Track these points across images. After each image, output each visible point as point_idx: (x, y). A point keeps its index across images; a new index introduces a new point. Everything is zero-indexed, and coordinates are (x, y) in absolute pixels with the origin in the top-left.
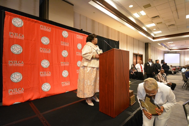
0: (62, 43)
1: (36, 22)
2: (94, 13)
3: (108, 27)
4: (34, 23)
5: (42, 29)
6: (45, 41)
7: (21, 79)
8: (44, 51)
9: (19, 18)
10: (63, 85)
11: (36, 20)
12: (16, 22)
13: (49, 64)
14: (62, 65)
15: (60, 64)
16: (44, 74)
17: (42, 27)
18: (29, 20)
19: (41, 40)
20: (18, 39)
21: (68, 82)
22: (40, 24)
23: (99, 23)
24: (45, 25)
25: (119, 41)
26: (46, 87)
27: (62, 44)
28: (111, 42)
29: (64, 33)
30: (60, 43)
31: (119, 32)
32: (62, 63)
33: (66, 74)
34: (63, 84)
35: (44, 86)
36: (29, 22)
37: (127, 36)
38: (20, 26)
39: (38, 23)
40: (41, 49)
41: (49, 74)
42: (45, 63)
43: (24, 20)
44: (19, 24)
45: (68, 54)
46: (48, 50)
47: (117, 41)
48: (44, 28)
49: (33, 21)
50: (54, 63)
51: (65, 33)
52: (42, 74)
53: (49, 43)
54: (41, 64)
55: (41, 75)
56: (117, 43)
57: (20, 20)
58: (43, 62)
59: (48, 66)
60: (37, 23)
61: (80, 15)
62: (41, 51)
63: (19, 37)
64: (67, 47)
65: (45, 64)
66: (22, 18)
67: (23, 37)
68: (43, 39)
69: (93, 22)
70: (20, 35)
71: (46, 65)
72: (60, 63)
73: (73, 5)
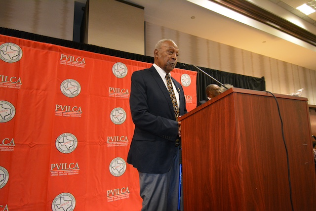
0: (112, 91)
1: (50, 48)
2: (193, 18)
3: (232, 49)
4: (46, 51)
5: (64, 62)
6: (71, 88)
7: (6, 182)
8: (65, 113)
9: (14, 42)
10: (110, 199)
11: (51, 45)
12: (5, 53)
13: (77, 143)
14: (110, 145)
15: (106, 142)
16: (60, 169)
17: (64, 59)
18: (35, 46)
19: (61, 87)
20: (8, 88)
21: (124, 190)
22: (60, 51)
23: (208, 41)
24: (73, 53)
25: (263, 78)
26: (64, 204)
27: (113, 94)
28: (241, 81)
29: (116, 67)
30: (107, 90)
31: (261, 57)
32: (110, 141)
33: (119, 169)
34: (110, 195)
35: (58, 202)
36: (36, 49)
37: (285, 63)
38: (15, 60)
39: (56, 50)
40: (59, 109)
41: (72, 170)
42: (66, 141)
43: (23, 47)
44: (12, 55)
45: (126, 116)
46: (75, 109)
47: (260, 77)
48: (69, 60)
49: (44, 47)
50: (88, 141)
51: (119, 68)
52: (55, 169)
53: (79, 92)
54: (57, 144)
55: (54, 173)
56: (258, 82)
57: (16, 48)
58: (61, 140)
59: (72, 149)
60: (53, 52)
61: (163, 29)
62: (59, 113)
63: (11, 85)
64: (124, 99)
65: (67, 143)
66: (19, 44)
67: (19, 83)
68: (65, 85)
69: (194, 39)
70: (14, 80)
71: (68, 145)
72: (105, 139)
73: (143, 8)
